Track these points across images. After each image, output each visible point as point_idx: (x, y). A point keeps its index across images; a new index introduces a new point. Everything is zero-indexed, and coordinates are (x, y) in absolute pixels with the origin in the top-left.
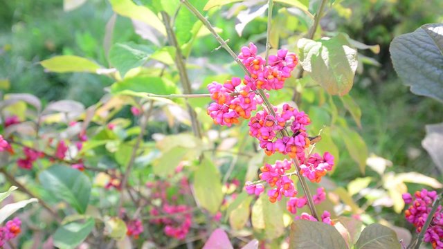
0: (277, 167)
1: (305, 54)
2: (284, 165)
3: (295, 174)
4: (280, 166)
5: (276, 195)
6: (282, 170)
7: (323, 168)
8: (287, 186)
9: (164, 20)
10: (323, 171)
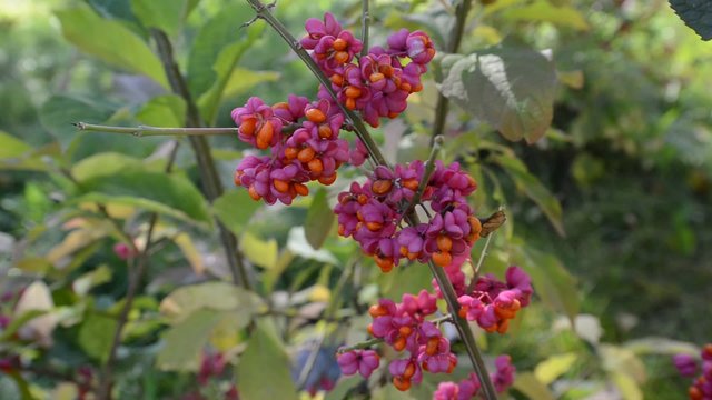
0: (406, 309)
1: (444, 71)
2: (422, 303)
3: (448, 320)
4: (413, 306)
5: (409, 372)
6: (417, 316)
7: (512, 298)
8: (432, 344)
9: (160, 49)
10: (512, 303)
